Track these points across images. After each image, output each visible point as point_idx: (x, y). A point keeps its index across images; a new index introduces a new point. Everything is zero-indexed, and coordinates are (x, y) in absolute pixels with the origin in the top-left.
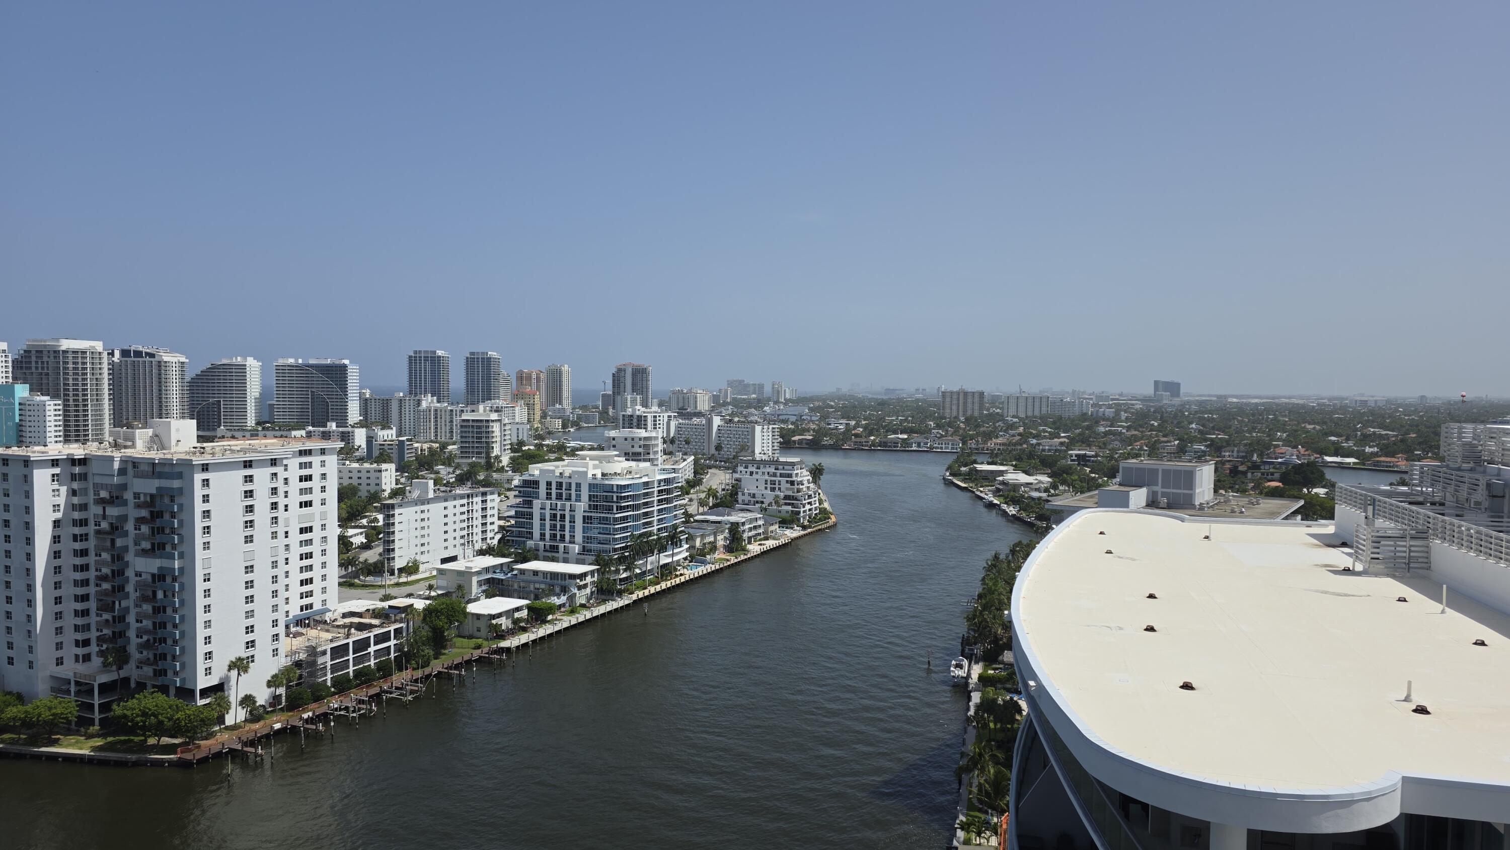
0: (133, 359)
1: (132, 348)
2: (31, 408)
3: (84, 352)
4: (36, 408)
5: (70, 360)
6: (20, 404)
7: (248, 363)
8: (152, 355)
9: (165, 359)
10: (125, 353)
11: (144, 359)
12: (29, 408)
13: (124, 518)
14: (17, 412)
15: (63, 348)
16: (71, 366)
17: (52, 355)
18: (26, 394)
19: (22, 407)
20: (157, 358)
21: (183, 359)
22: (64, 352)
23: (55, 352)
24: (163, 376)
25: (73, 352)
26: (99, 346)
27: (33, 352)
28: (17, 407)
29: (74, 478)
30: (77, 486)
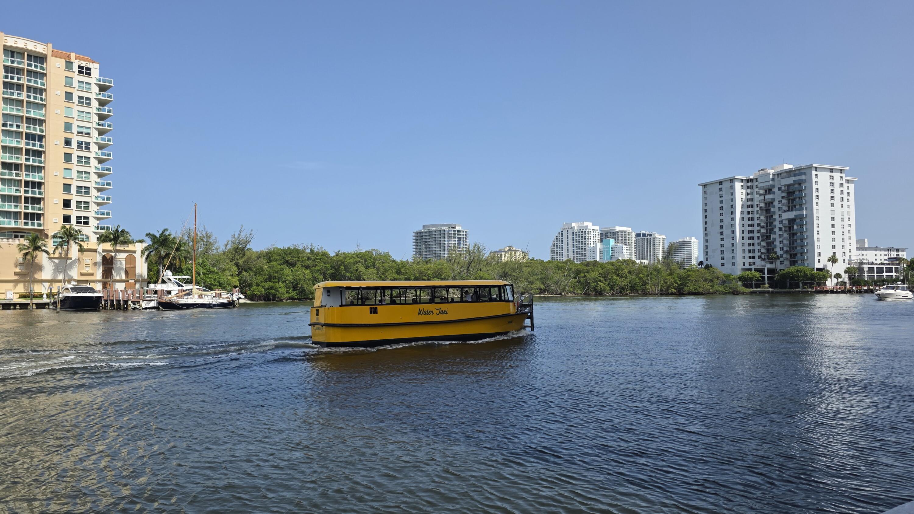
0: (642, 238)
1: (641, 233)
3: (625, 232)
4: (619, 249)
5: (620, 236)
7: (692, 240)
8: (651, 235)
9: (657, 236)
10: (638, 235)
11: (647, 237)
12: (616, 249)
13: (773, 199)
14: (611, 252)
15: (617, 230)
16: (620, 238)
17: (612, 234)
18: (614, 243)
19: (613, 249)
20: (653, 237)
21: (664, 237)
22: (618, 232)
24: (656, 245)
25: (621, 232)
26: (630, 229)
27: (604, 234)
28: (611, 249)
29: (748, 187)
30: (749, 191)
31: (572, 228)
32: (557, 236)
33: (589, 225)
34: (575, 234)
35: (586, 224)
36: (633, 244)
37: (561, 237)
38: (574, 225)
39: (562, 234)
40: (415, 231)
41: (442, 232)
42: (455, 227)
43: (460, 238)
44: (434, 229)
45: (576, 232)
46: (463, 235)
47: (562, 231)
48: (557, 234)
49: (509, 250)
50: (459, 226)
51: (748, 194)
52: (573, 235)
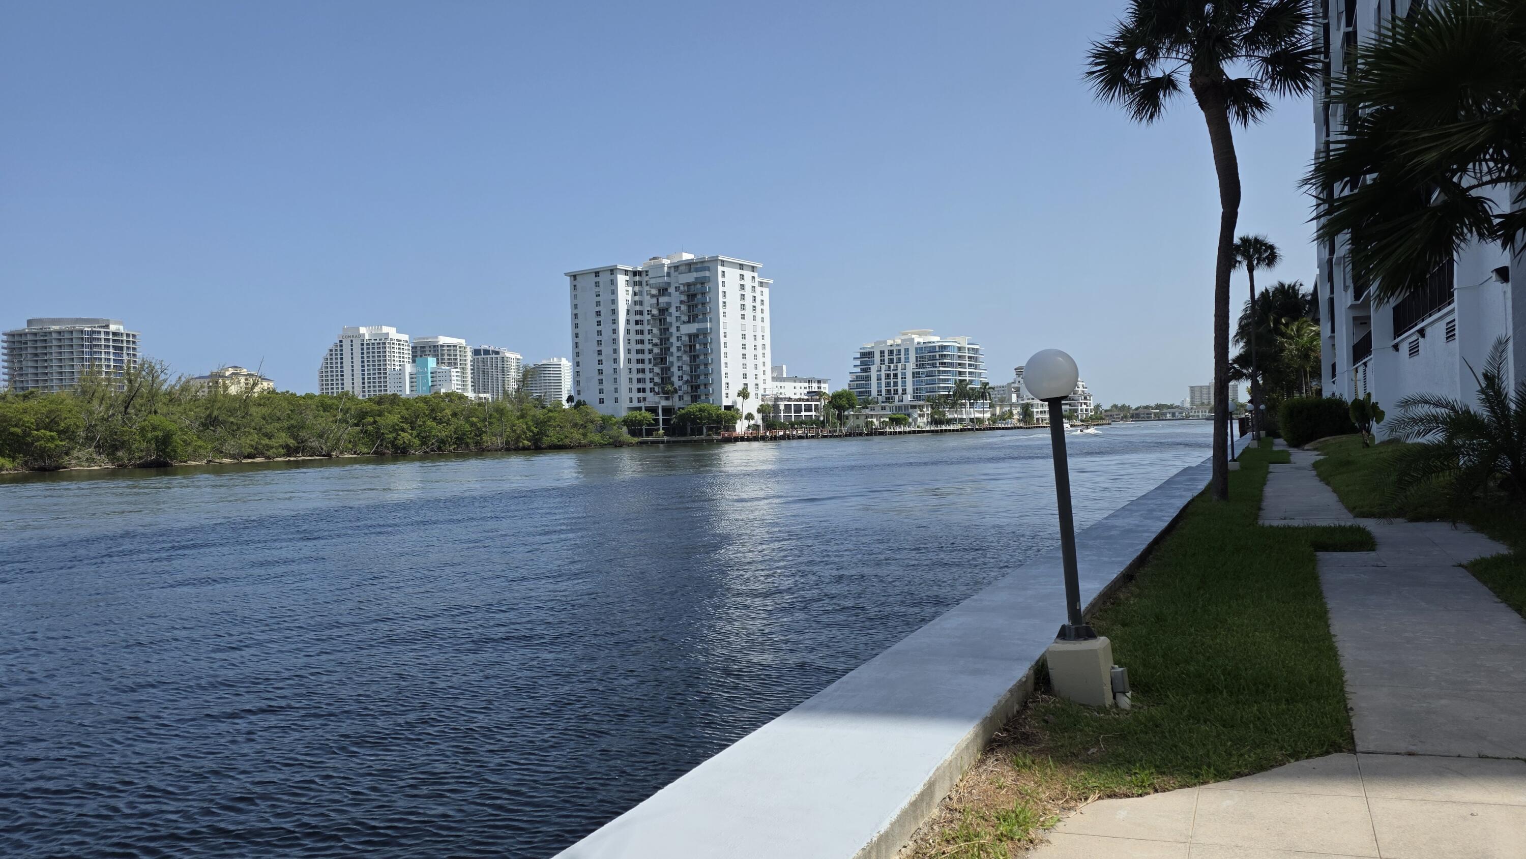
0: (483, 356)
1: (482, 348)
2: (441, 374)
3: (455, 346)
4: (444, 374)
5: (446, 352)
6: (431, 373)
7: (561, 362)
8: (497, 353)
9: (508, 355)
10: (476, 352)
11: (491, 356)
12: (438, 375)
14: (430, 380)
15: (441, 343)
16: (446, 357)
17: (432, 349)
18: (435, 365)
19: (434, 375)
20: (501, 355)
21: (519, 357)
22: (442, 346)
23: (434, 346)
24: (506, 369)
25: (448, 346)
26: (463, 342)
27: (419, 348)
28: (430, 375)
29: (635, 284)
30: (637, 289)
31: (360, 335)
32: (331, 350)
33: (392, 332)
34: (365, 347)
35: (385, 329)
36: (469, 367)
37: (339, 352)
38: (363, 330)
39: (341, 346)
40: (8, 330)
41: (75, 335)
42: (107, 326)
43: (121, 348)
44: (57, 328)
45: (368, 344)
46: (128, 342)
47: (341, 342)
48: (331, 346)
49: (233, 374)
50: (115, 323)
51: (635, 294)
52: (362, 349)
